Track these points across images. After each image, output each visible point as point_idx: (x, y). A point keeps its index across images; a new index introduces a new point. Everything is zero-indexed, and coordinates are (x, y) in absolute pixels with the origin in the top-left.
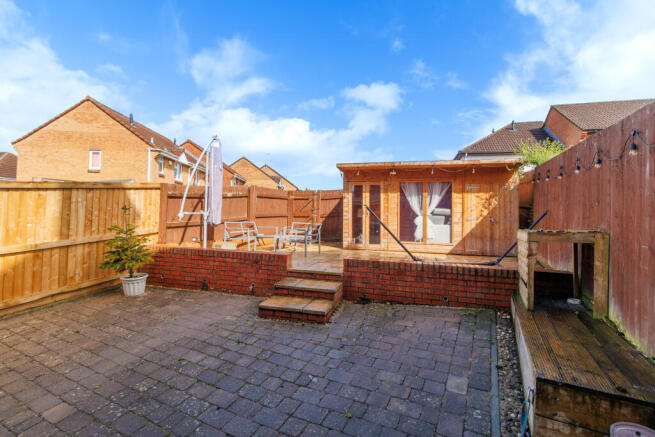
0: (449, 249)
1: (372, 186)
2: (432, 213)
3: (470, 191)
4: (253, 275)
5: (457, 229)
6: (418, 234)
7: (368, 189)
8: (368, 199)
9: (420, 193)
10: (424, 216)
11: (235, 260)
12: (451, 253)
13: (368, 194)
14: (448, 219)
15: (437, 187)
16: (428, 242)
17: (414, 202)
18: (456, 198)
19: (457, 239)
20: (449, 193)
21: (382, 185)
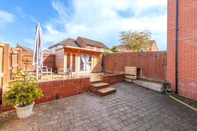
0: (90, 72)
1: (73, 54)
2: (87, 63)
3: (95, 58)
4: (79, 87)
5: (92, 67)
6: (84, 68)
7: (72, 55)
8: (72, 58)
9: (85, 57)
10: (86, 63)
11: (72, 83)
12: (91, 73)
13: (72, 57)
14: (90, 64)
15: (88, 56)
16: (87, 70)
17: (83, 60)
18: (92, 59)
19: (92, 69)
20: (91, 57)
21: (76, 54)
